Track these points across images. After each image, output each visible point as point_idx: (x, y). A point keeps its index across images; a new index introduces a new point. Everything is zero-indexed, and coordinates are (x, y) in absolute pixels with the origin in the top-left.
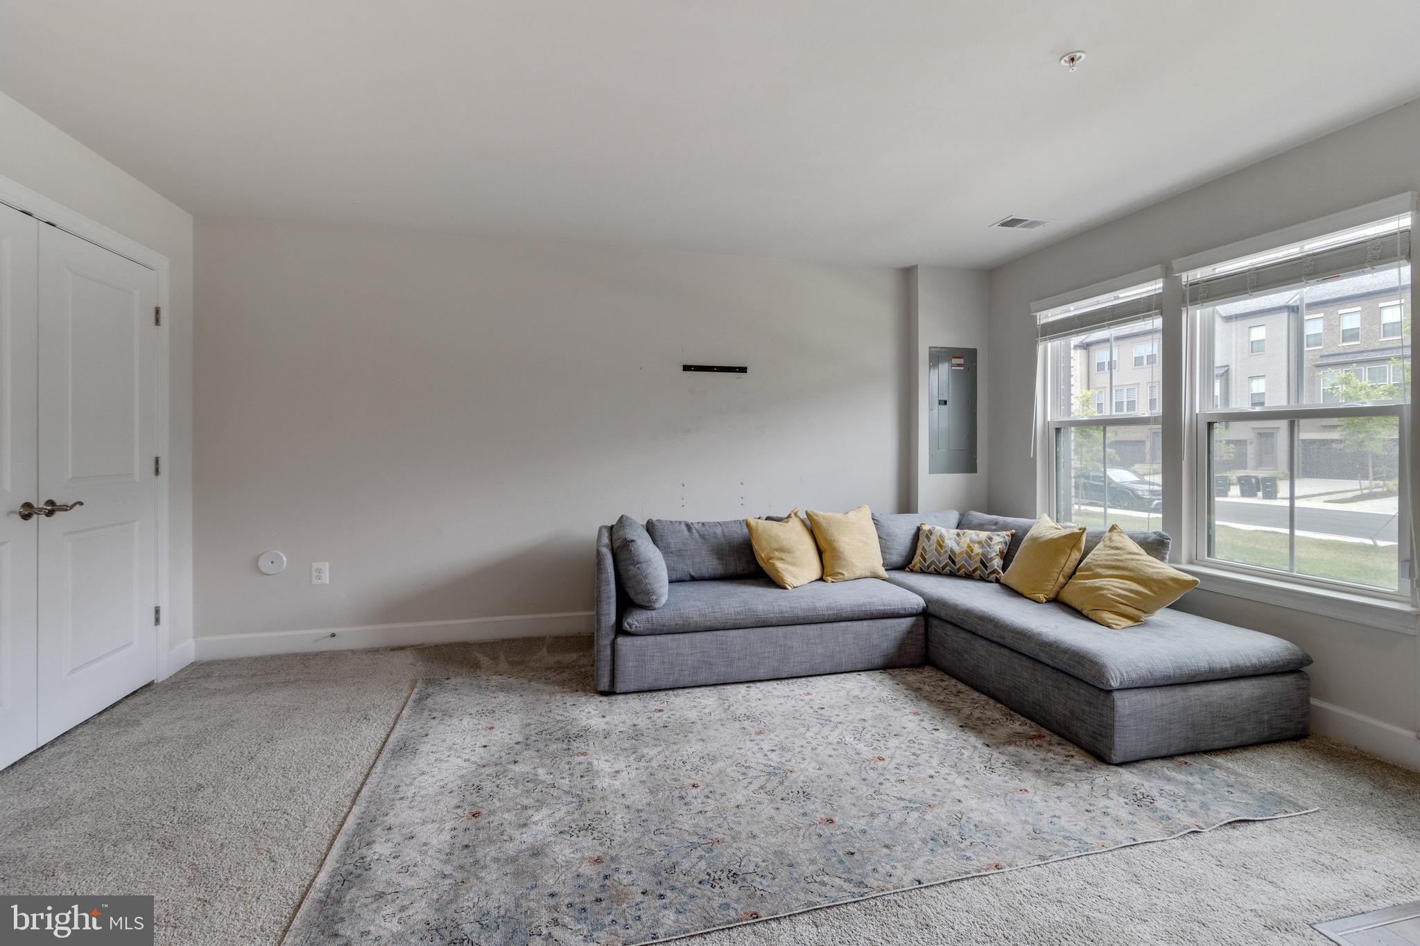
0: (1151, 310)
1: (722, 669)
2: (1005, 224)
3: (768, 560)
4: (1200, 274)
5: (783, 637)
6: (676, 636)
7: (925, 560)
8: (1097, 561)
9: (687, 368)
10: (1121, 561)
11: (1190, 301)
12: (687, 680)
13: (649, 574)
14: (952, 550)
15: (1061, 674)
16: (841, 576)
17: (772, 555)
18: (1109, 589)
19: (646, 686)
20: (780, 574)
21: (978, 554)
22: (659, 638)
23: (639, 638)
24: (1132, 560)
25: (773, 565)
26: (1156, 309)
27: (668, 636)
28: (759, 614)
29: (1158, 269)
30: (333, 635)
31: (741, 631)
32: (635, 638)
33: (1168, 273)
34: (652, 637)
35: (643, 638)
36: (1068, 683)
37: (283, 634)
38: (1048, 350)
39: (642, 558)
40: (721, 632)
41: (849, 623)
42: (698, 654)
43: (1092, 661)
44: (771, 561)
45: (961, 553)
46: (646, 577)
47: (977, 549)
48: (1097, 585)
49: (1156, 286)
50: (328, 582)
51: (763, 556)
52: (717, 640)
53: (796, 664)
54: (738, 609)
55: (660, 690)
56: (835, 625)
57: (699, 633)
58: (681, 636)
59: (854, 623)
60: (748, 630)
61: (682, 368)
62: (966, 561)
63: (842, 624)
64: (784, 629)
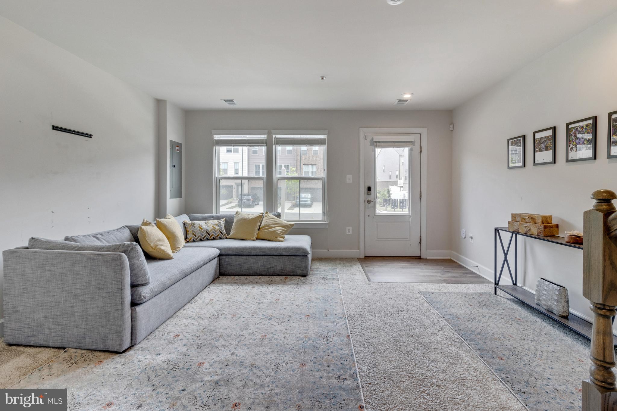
0: (263, 144)
1: (175, 305)
2: (226, 101)
3: (156, 247)
4: (279, 136)
5: (191, 280)
6: (159, 296)
7: (195, 236)
8: (269, 223)
9: (55, 128)
10: (276, 222)
11: (276, 144)
12: (164, 319)
14: (207, 229)
15: (290, 257)
17: (156, 244)
18: (277, 231)
19: (149, 332)
20: (166, 253)
21: (218, 229)
22: (153, 300)
23: (145, 304)
24: (279, 221)
25: (160, 249)
26: (265, 144)
27: (156, 297)
28: (185, 271)
29: (266, 131)
31: (179, 282)
33: (269, 134)
34: (150, 301)
35: (147, 303)
36: (293, 258)
38: (216, 148)
40: (173, 286)
42: (168, 302)
43: (302, 249)
44: (157, 247)
45: (211, 230)
46: (144, 266)
47: (217, 228)
48: (274, 230)
49: (264, 137)
51: (152, 245)
54: (179, 271)
55: (154, 331)
56: (202, 268)
57: (166, 290)
58: (161, 295)
59: (206, 265)
60: (181, 281)
61: (52, 127)
62: (214, 232)
63: (204, 267)
64: (190, 275)
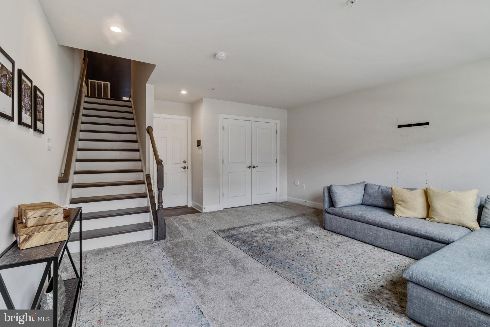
1: (354, 233)
5: (376, 230)
6: (341, 218)
12: (343, 233)
13: (335, 197)
16: (433, 219)
17: (398, 202)
19: (332, 230)
20: (395, 210)
22: (336, 217)
23: (331, 215)
27: (338, 217)
28: (366, 219)
30: (305, 202)
31: (361, 223)
32: (330, 215)
34: (334, 216)
35: (332, 215)
37: (297, 199)
39: (334, 191)
40: (355, 221)
41: (407, 235)
42: (346, 226)
44: (396, 205)
46: (334, 197)
50: (305, 189)
51: (395, 202)
52: (352, 223)
53: (381, 243)
54: (359, 215)
55: (336, 233)
56: (400, 234)
57: (347, 219)
58: (342, 218)
59: (411, 236)
60: (363, 223)
61: (397, 127)
63: (404, 234)
64: (377, 228)
